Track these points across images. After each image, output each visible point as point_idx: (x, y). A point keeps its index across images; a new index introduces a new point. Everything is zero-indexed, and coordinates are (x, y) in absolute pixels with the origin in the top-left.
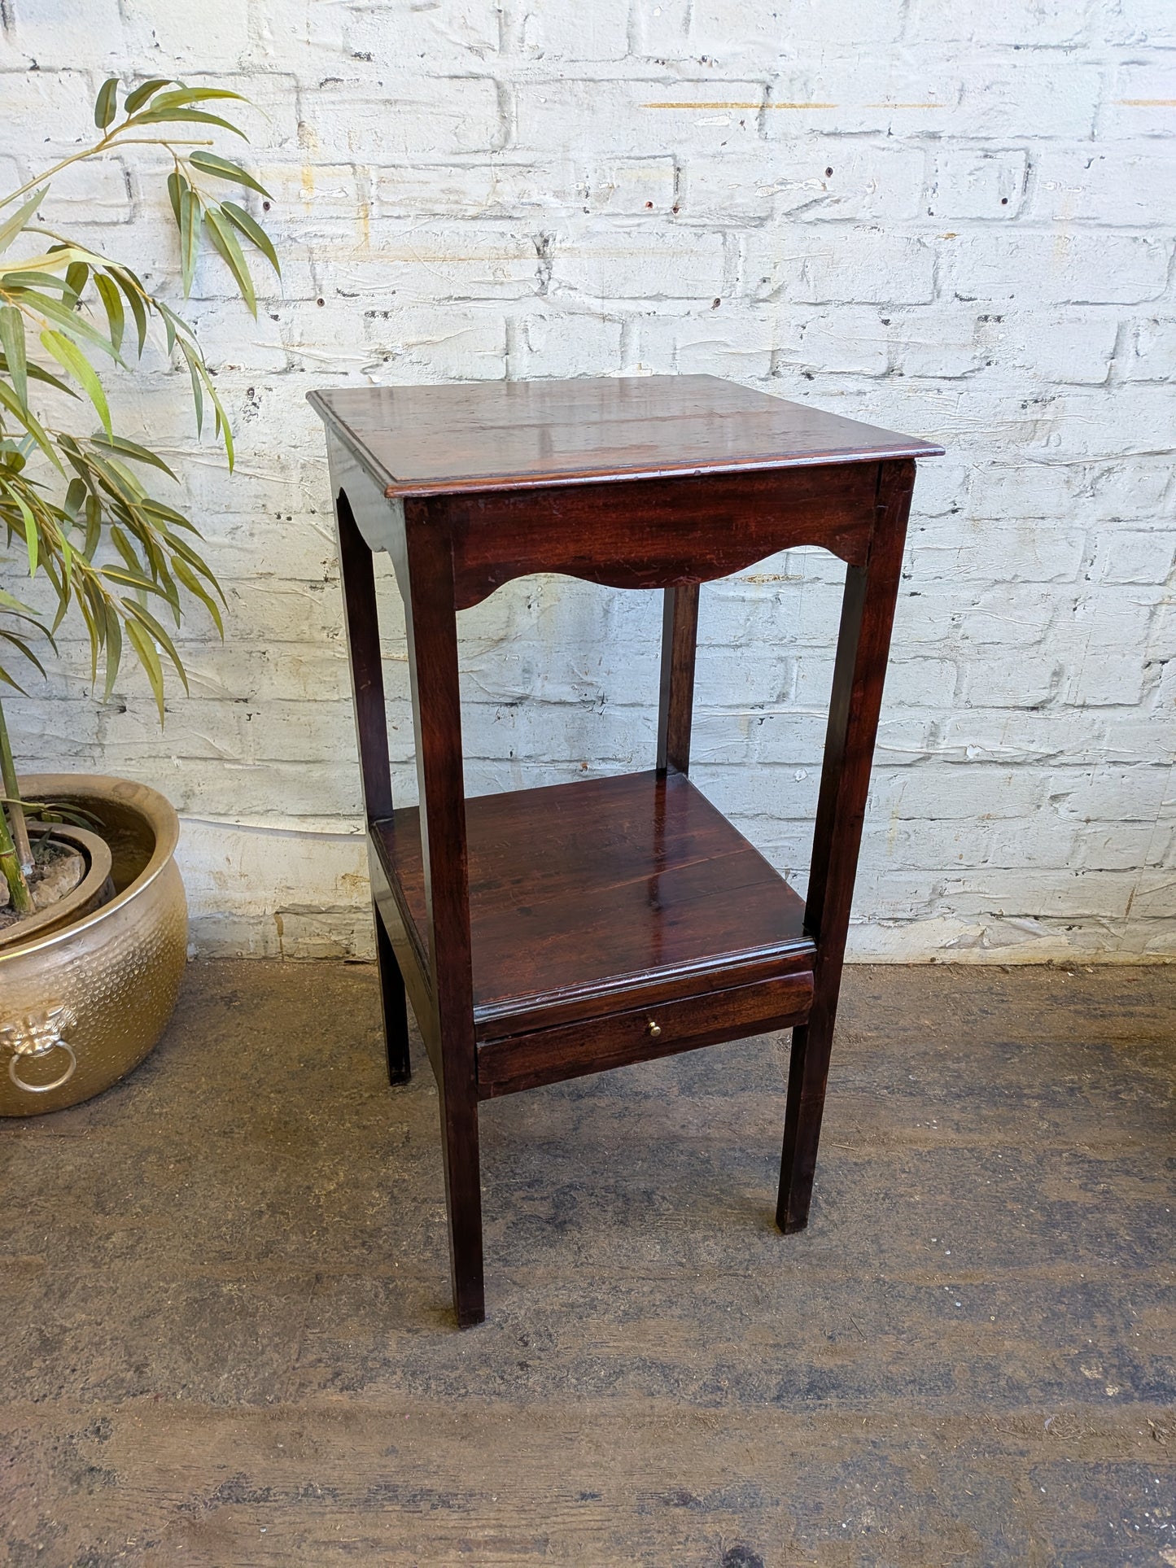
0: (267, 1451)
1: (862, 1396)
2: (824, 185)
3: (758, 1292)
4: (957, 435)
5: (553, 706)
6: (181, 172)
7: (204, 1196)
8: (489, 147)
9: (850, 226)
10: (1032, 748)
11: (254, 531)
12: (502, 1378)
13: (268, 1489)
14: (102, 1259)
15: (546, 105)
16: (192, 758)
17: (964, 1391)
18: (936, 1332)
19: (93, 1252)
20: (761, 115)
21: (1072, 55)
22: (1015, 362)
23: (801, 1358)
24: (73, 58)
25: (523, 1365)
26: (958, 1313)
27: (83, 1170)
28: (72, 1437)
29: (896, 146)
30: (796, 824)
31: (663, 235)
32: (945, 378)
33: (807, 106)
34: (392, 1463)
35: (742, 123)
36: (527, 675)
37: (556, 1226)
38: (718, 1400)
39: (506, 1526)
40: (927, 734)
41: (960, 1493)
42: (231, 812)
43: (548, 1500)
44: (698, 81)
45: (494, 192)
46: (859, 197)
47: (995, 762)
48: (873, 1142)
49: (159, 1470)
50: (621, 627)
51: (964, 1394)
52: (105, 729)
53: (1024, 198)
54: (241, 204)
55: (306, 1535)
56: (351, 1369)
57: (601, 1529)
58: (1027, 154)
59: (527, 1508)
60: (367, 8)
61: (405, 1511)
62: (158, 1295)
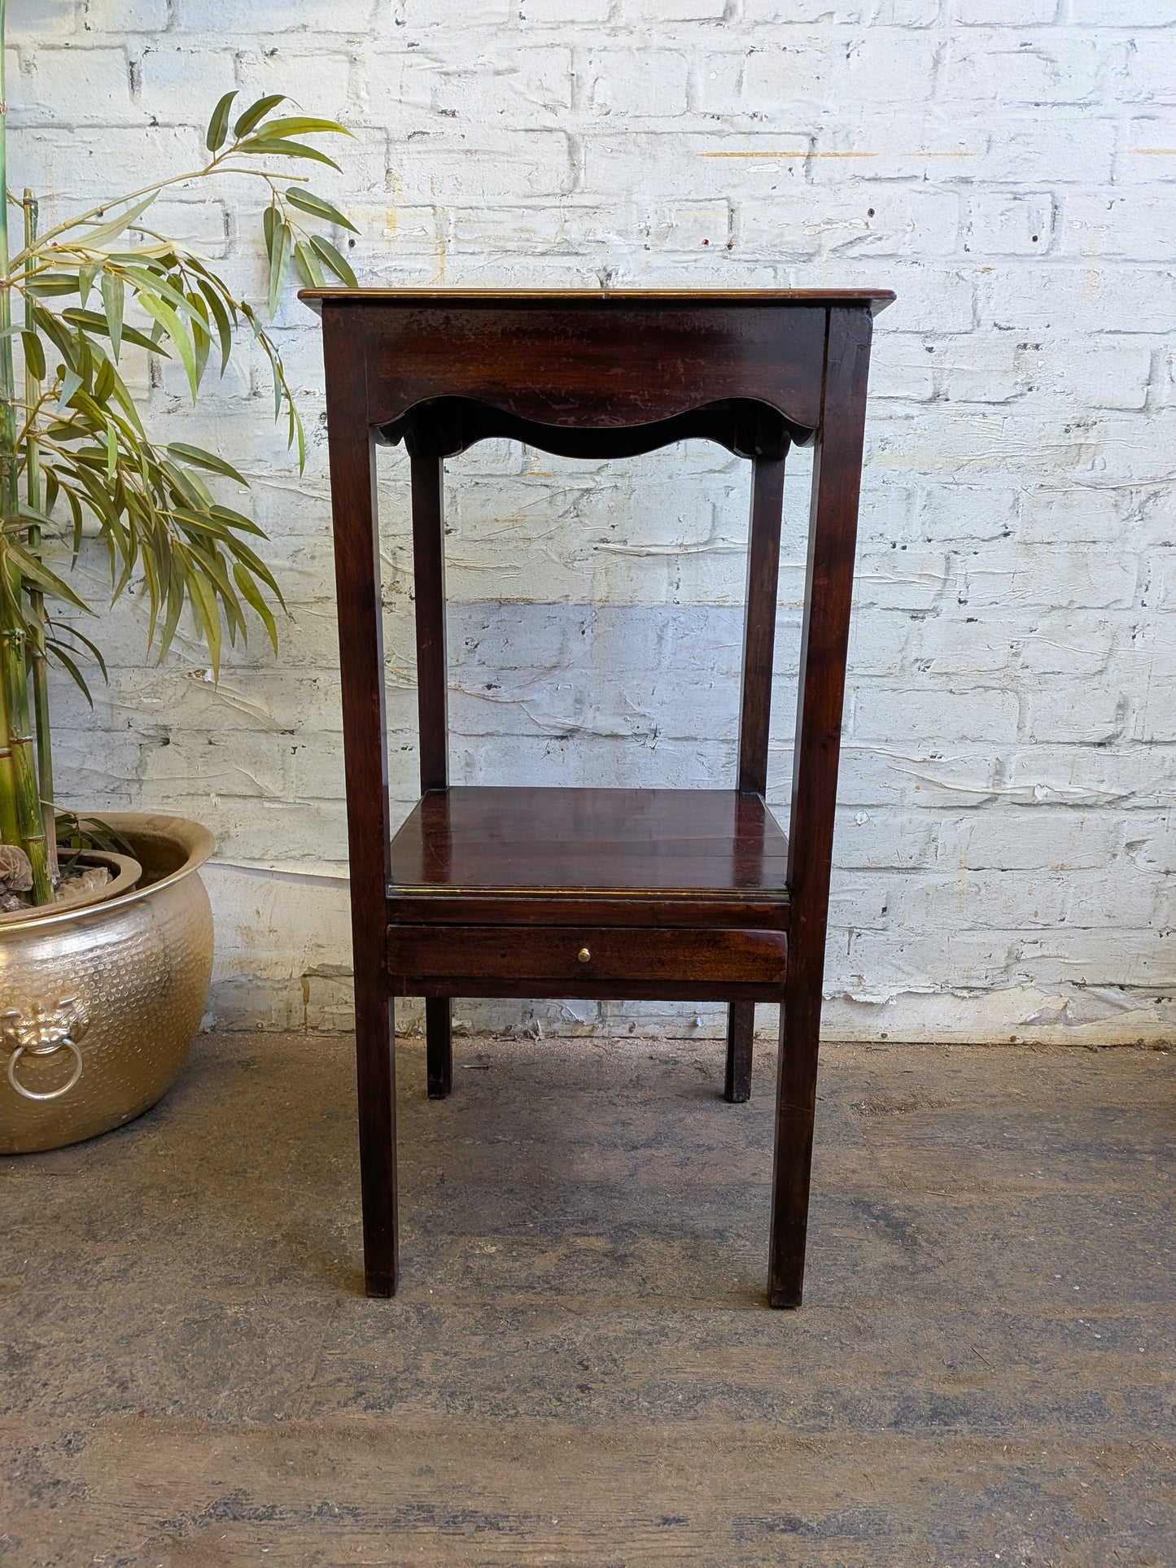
0: (273, 1469)
1: (999, 1423)
2: (867, 224)
3: (859, 1323)
4: (1004, 458)
5: (605, 740)
6: (278, 207)
7: (211, 1227)
8: (559, 191)
9: (892, 262)
10: (1103, 788)
11: (315, 554)
12: (560, 1400)
13: (273, 1507)
14: (88, 1281)
15: (612, 155)
16: (231, 796)
17: (1121, 1419)
18: (1075, 1362)
19: (78, 1275)
20: (808, 162)
21: (1087, 111)
22: (1055, 388)
23: (919, 1385)
24: (190, 115)
25: (583, 1388)
26: (1100, 1344)
27: (75, 1202)
28: (36, 1449)
29: (932, 190)
30: (858, 874)
31: (718, 269)
32: (989, 403)
33: (848, 155)
34: (427, 1484)
35: (790, 170)
36: (578, 706)
37: (616, 1259)
38: (823, 1425)
39: (570, 1551)
40: (992, 772)
41: (1138, 1522)
42: (265, 857)
43: (622, 1524)
44: (750, 133)
45: (563, 230)
46: (900, 235)
47: (1065, 804)
48: (970, 1190)
49: (140, 1486)
50: (675, 654)
51: (1122, 1423)
52: (146, 764)
53: (1053, 236)
54: (330, 240)
55: (319, 1556)
56: (377, 1389)
57: (691, 1556)
58: (1053, 196)
59: (596, 1532)
60: (454, 73)
61: (443, 1533)
62: (150, 1316)
